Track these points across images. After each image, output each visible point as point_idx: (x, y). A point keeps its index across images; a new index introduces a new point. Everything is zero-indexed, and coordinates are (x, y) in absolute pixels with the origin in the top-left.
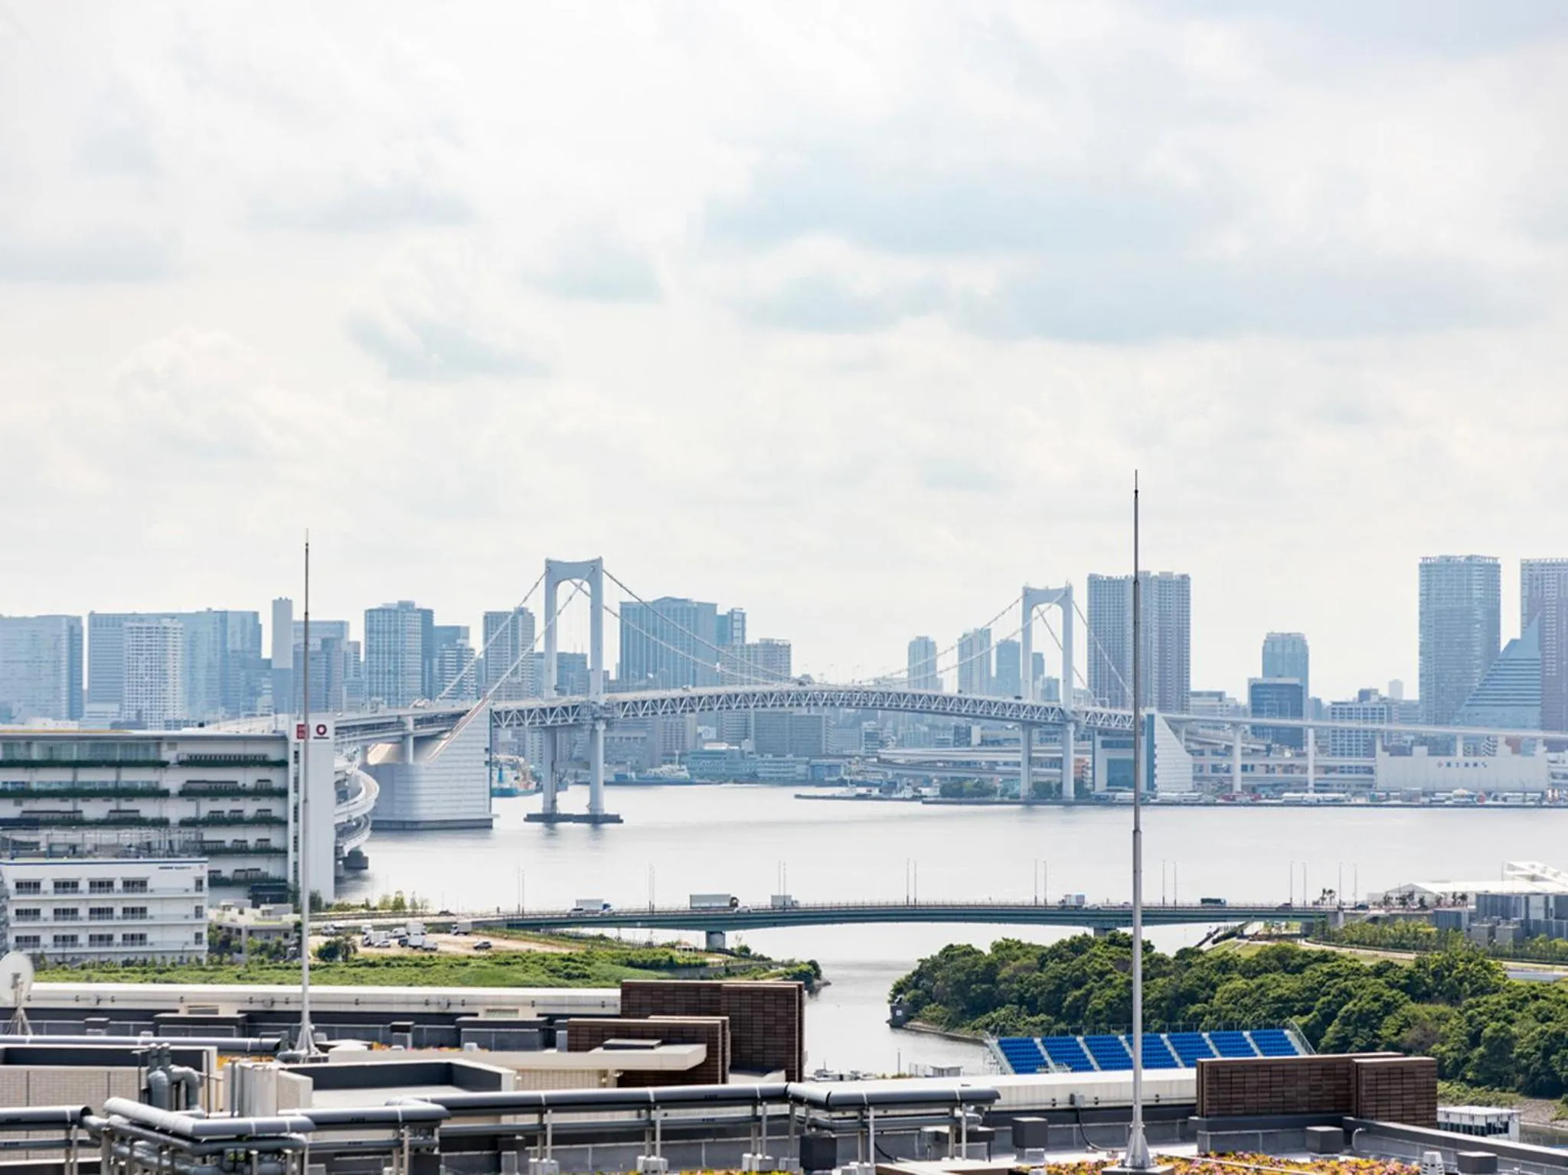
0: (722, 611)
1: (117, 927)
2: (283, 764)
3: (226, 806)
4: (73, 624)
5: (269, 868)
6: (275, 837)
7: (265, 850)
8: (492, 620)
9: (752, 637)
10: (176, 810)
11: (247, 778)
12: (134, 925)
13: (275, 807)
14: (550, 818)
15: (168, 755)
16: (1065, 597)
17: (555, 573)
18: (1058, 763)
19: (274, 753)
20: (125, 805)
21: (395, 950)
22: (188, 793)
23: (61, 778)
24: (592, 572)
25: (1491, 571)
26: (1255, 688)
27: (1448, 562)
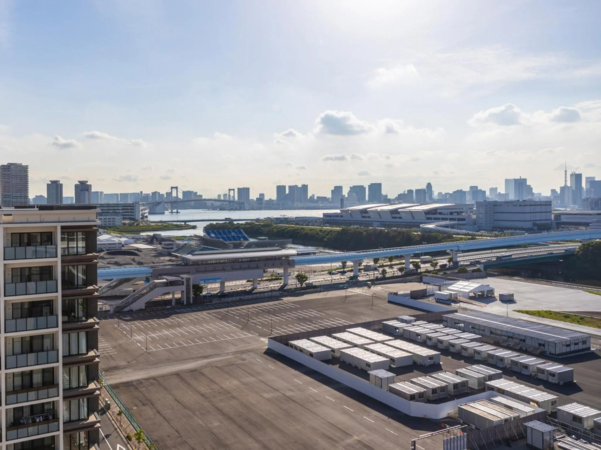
0: (195, 192)
1: (112, 223)
2: (133, 206)
3: (127, 211)
4: (117, 194)
5: (132, 217)
6: (133, 214)
7: (131, 215)
8: (167, 193)
9: (198, 194)
10: (121, 211)
11: (129, 208)
12: (113, 223)
13: (133, 211)
14: (172, 212)
15: (119, 205)
16: (234, 190)
17: (172, 188)
18: (233, 206)
19: (133, 205)
20: (115, 211)
21: (146, 224)
22: (122, 209)
23: (107, 208)
24: (176, 188)
25: (285, 187)
26: (257, 198)
27: (280, 186)
